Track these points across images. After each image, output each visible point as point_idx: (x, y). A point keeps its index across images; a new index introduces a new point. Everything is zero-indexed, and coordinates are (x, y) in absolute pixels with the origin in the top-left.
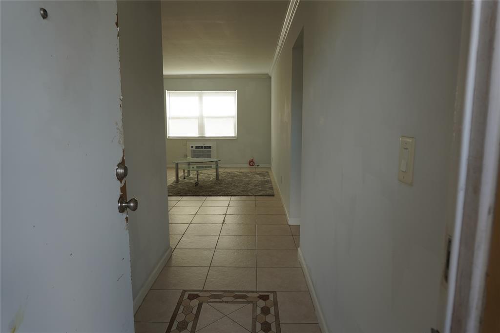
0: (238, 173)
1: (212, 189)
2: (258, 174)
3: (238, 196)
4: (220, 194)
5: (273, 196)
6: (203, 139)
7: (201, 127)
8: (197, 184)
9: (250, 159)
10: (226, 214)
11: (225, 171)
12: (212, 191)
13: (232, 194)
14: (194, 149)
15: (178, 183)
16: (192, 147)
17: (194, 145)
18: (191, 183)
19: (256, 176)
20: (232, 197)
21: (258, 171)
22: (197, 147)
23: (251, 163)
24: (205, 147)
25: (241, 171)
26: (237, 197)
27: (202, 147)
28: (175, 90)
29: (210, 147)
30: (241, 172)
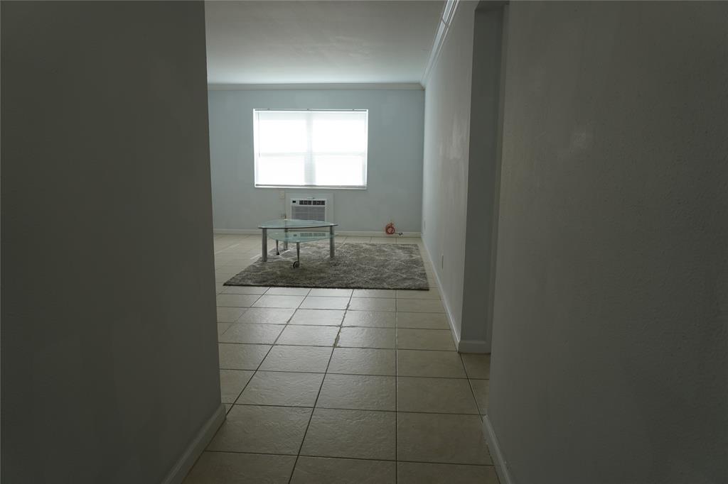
0: (368, 247)
1: (322, 275)
2: (401, 248)
3: (365, 288)
4: (334, 285)
5: (428, 290)
6: (312, 189)
7: (310, 170)
8: (296, 265)
9: (387, 222)
10: (341, 326)
11: (346, 242)
12: (322, 278)
13: (355, 285)
14: (297, 204)
15: (265, 261)
16: (294, 202)
17: (298, 199)
18: (288, 262)
19: (397, 251)
20: (356, 291)
21: (400, 242)
22: (301, 202)
23: (390, 230)
24: (315, 203)
25: (372, 242)
26: (364, 290)
27: (310, 202)
28: (269, 110)
29: (323, 203)
30: (373, 245)
